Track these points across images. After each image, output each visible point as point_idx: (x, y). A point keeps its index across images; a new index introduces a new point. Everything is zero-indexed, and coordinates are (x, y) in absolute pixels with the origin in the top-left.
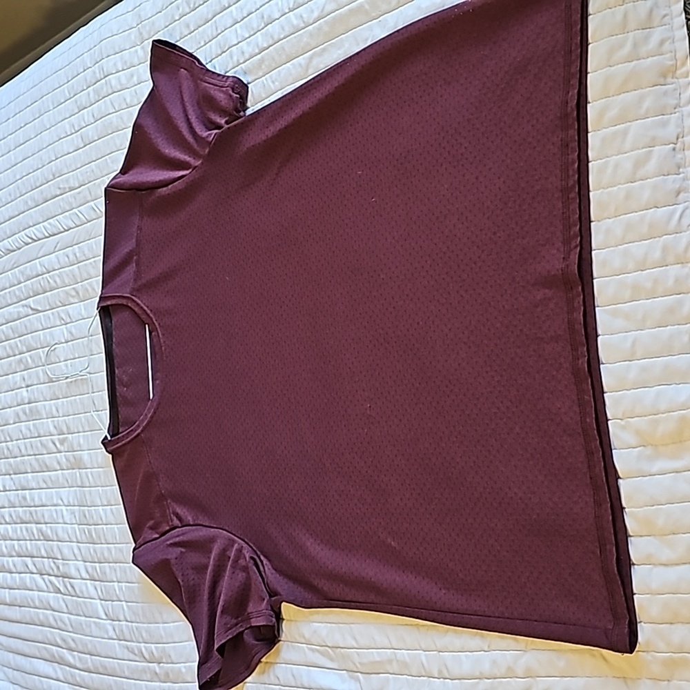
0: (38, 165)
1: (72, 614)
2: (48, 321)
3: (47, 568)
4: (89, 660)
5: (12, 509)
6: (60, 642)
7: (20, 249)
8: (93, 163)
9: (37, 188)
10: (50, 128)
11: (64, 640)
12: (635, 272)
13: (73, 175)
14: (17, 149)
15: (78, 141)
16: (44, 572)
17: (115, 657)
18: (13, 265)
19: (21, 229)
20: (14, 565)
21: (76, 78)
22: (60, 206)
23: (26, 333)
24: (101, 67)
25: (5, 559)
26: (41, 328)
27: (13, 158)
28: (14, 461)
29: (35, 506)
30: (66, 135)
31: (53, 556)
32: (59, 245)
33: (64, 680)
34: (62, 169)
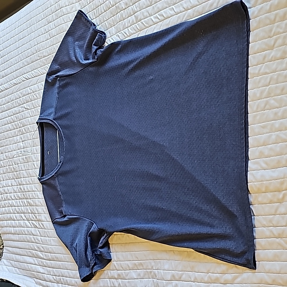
0: (29, 47)
1: (42, 236)
2: (33, 113)
3: (31, 218)
4: (50, 256)
5: (15, 194)
7: (20, 83)
8: (55, 45)
9: (29, 57)
10: (35, 31)
11: (38, 248)
13: (45, 50)
15: (47, 36)
16: (30, 220)
17: (62, 253)
18: (17, 90)
19: (21, 75)
20: (16, 218)
21: (47, 10)
22: (39, 64)
23: (22, 119)
24: (58, 4)
25: (12, 214)
26: (29, 116)
27: (17, 45)
28: (16, 173)
29: (25, 192)
30: (42, 34)
31: (34, 212)
32: (39, 80)
33: (38, 265)
34: (40, 48)
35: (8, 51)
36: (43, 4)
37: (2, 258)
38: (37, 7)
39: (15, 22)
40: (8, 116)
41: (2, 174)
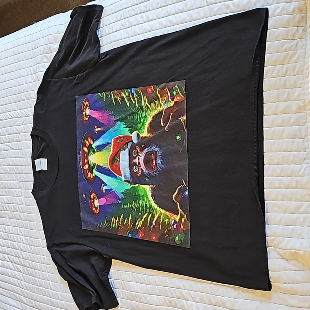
0: (16, 84)
1: (26, 282)
2: (18, 154)
3: (15, 261)
4: (34, 303)
6: (20, 293)
7: (6, 120)
9: (15, 94)
10: (23, 69)
11: (22, 292)
12: (284, 189)
14: (6, 74)
15: (35, 78)
16: (13, 262)
18: (2, 126)
19: (7, 111)
21: (36, 49)
22: (26, 105)
23: (7, 157)
26: (14, 157)
27: (4, 78)
29: (10, 233)
30: (31, 74)
31: (18, 256)
32: (24, 122)
34: (28, 89)
36: (32, 41)
38: (25, 43)
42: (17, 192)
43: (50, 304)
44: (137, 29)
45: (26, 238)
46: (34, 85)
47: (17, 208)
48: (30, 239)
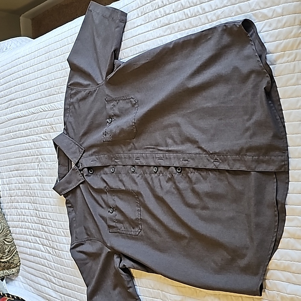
0: (47, 80)
1: (55, 263)
3: (45, 243)
4: (62, 283)
5: (31, 217)
6: (50, 273)
7: (38, 113)
9: (46, 89)
11: (52, 273)
14: (38, 71)
15: (64, 74)
16: (44, 245)
18: (35, 119)
19: (39, 105)
20: (32, 240)
22: (56, 99)
23: (40, 147)
25: (28, 237)
27: (36, 75)
28: (33, 198)
29: (40, 218)
30: (59, 70)
31: (48, 239)
32: (55, 115)
33: (51, 288)
34: (57, 84)
35: (27, 79)
36: (61, 40)
37: (19, 274)
38: (55, 42)
39: (34, 51)
40: (26, 142)
41: (19, 196)
42: (47, 180)
43: (76, 284)
44: (156, 24)
45: (54, 222)
46: (63, 80)
47: (48, 195)
48: (58, 223)
